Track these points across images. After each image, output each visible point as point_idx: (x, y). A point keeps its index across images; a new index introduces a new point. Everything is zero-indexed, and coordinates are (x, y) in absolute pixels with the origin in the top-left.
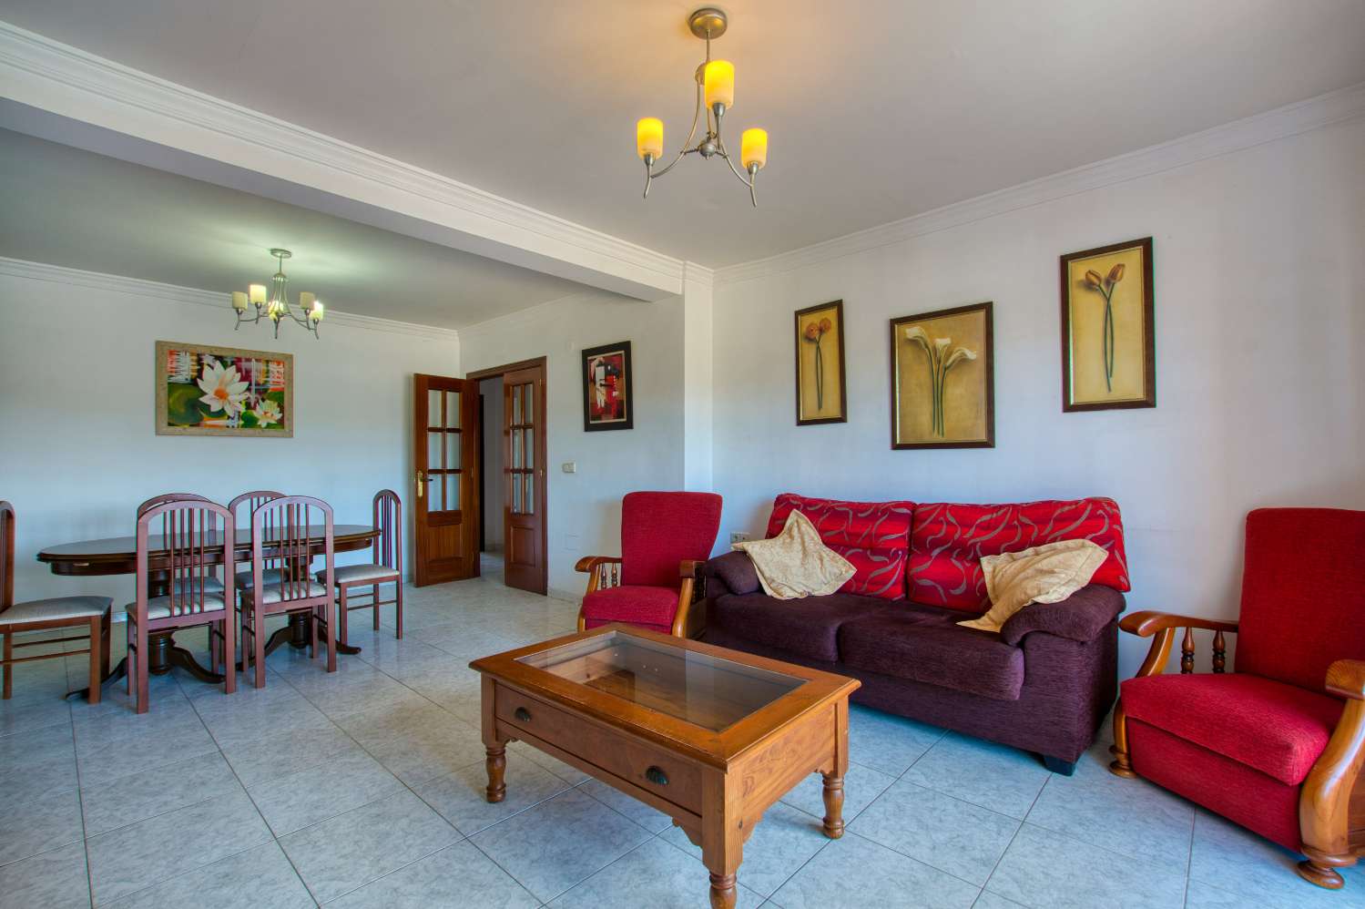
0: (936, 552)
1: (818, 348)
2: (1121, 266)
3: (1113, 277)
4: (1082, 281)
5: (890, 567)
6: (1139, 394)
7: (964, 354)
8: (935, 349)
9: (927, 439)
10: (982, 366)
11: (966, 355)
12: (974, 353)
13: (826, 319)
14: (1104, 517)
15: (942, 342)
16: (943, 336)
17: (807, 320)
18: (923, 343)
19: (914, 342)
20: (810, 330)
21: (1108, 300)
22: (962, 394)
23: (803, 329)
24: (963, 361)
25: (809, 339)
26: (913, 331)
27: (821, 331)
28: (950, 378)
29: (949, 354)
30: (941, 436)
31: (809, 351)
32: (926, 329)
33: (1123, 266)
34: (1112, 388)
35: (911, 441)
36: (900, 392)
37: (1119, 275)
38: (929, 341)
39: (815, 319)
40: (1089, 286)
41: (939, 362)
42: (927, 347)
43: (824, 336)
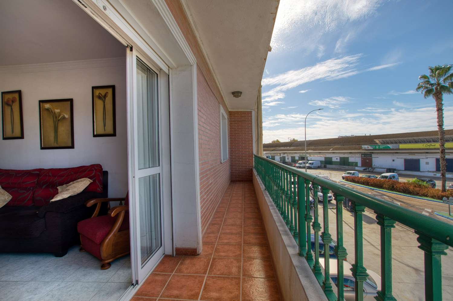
0: (44, 187)
1: (12, 109)
2: (107, 93)
3: (105, 96)
4: (97, 96)
5: (26, 194)
6: (112, 132)
7: (64, 116)
8: (55, 113)
9: (53, 145)
10: (69, 120)
11: (65, 116)
12: (67, 116)
13: (14, 97)
14: (93, 171)
15: (57, 111)
16: (57, 109)
17: (7, 97)
18: (51, 110)
19: (48, 110)
20: (8, 101)
21: (104, 103)
22: (63, 129)
23: (6, 100)
24: (64, 118)
25: (8, 104)
26: (47, 106)
27: (13, 102)
28: (60, 124)
29: (59, 116)
30: (57, 144)
31: (8, 110)
32: (52, 105)
33: (108, 93)
34: (106, 130)
35: (47, 146)
36: (43, 128)
37: (107, 95)
38: (52, 110)
39: (10, 96)
40: (99, 97)
41: (56, 118)
42: (52, 112)
43: (14, 104)
